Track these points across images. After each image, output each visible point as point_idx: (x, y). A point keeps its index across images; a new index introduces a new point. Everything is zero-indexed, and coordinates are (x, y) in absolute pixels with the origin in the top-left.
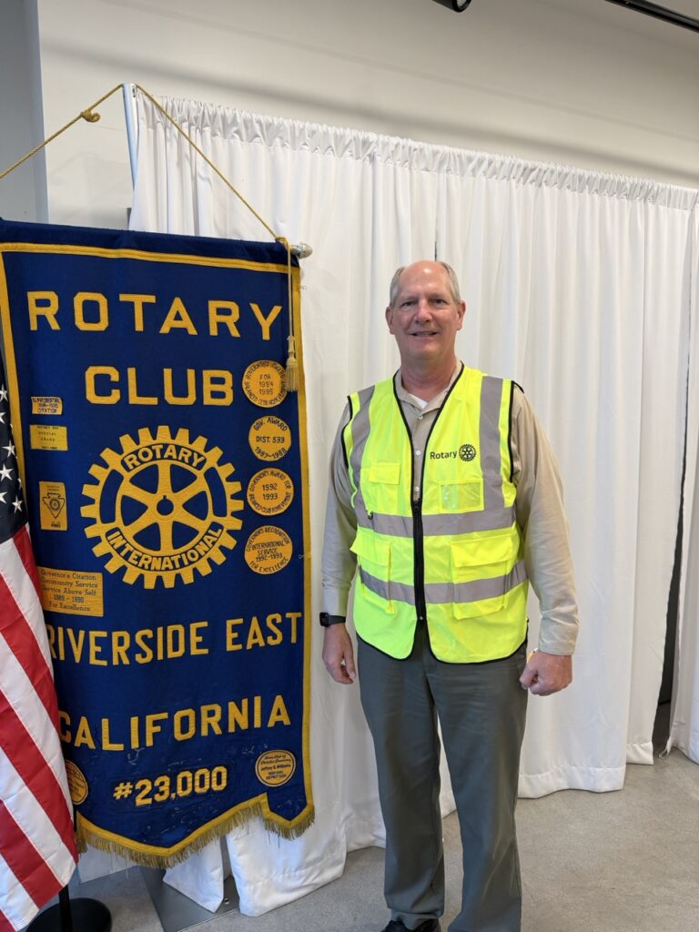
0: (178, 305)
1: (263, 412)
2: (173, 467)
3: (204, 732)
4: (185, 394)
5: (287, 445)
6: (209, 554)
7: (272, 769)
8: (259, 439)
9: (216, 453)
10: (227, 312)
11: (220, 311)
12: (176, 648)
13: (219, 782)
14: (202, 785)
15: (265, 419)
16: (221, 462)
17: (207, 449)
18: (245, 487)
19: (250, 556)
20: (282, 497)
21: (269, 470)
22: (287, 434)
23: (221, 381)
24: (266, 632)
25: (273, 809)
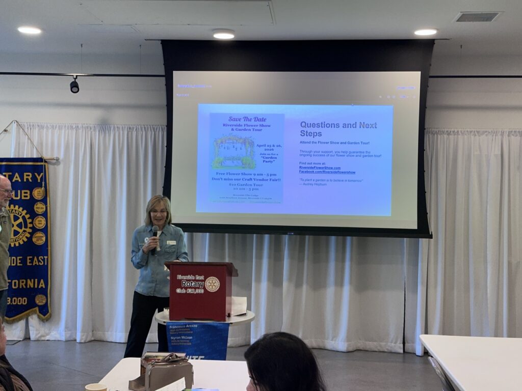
0: (17, 175)
1: (38, 201)
2: (14, 215)
3: (21, 287)
4: (17, 197)
5: (44, 210)
6: (22, 239)
7: (40, 300)
8: (37, 208)
9: (25, 211)
10: (29, 175)
11: (27, 175)
12: (14, 263)
13: (25, 302)
14: (20, 302)
15: (39, 203)
16: (26, 214)
17: (23, 210)
18: (33, 220)
19: (34, 240)
20: (43, 224)
21: (40, 216)
22: (44, 207)
23: (26, 193)
24: (39, 261)
25: (40, 312)
